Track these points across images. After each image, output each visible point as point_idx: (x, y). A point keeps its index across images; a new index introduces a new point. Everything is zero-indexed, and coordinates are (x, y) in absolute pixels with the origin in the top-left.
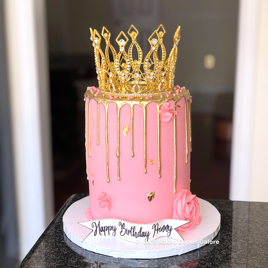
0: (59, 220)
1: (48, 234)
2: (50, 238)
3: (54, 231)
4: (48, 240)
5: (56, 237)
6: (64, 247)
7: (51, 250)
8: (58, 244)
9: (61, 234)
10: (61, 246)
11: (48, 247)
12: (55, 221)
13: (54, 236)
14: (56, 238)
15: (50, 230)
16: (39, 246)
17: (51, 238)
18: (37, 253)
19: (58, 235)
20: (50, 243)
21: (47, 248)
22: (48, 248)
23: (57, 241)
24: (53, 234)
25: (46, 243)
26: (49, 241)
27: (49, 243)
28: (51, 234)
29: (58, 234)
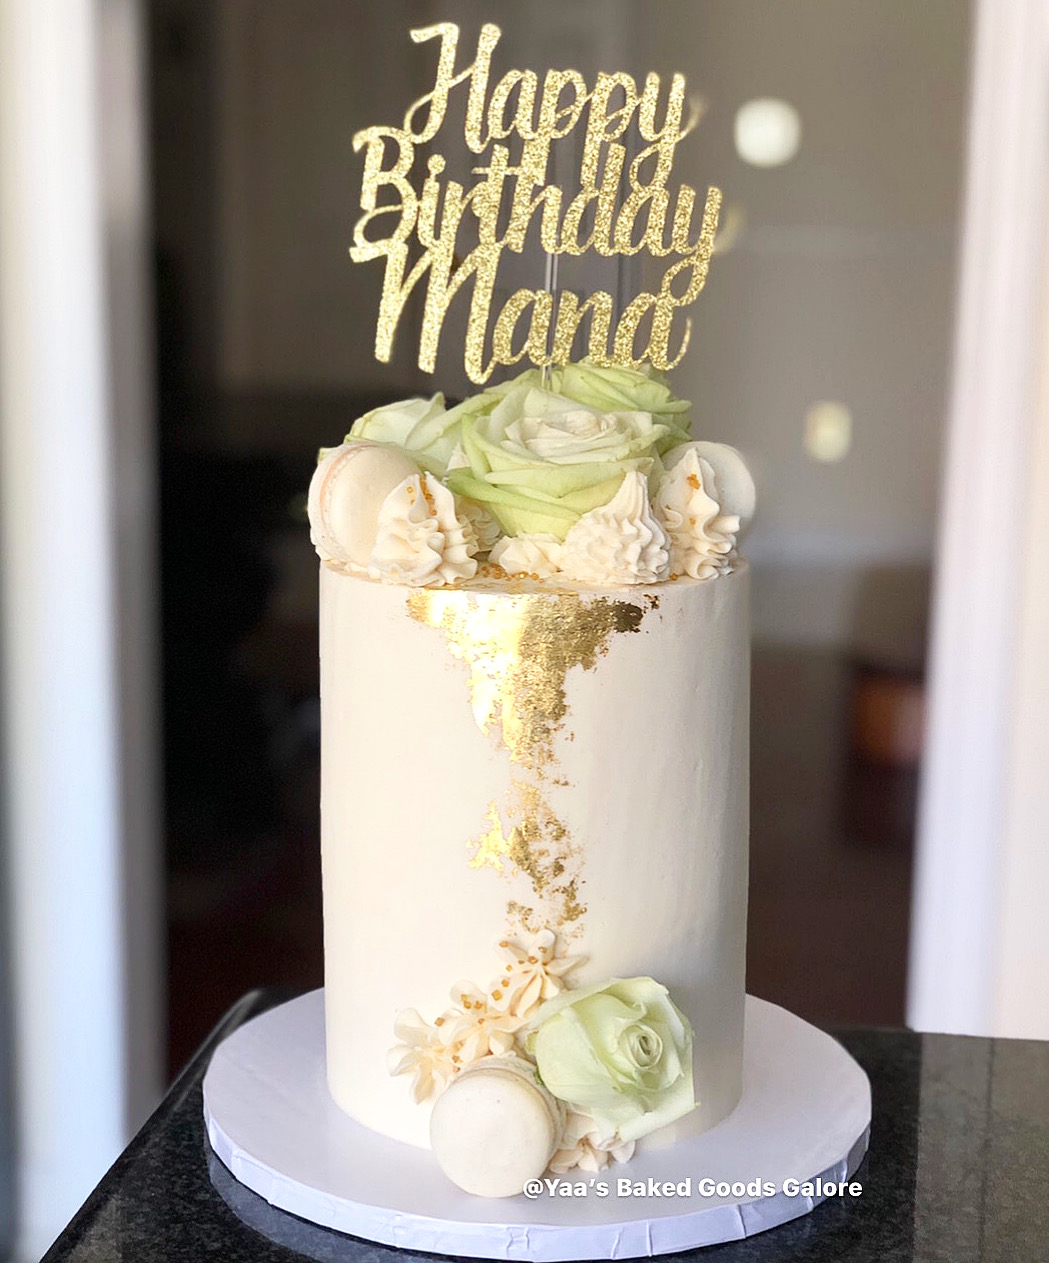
0: (190, 1100)
1: (144, 1160)
2: (149, 1182)
3: (168, 1151)
4: (142, 1188)
5: (176, 1175)
6: (206, 1222)
7: (154, 1233)
8: (180, 1207)
9: (195, 1164)
10: (195, 1217)
11: (141, 1220)
12: (174, 1102)
13: (166, 1171)
14: (175, 1182)
15: (150, 1144)
16: (104, 1214)
17: (153, 1180)
18: (90, 1244)
19: (180, 1167)
20: (150, 1200)
21: (132, 1225)
22: (137, 1224)
23: (176, 1195)
24: (164, 1163)
25: (133, 1200)
26: (146, 1194)
27: (144, 1201)
28: (152, 1163)
29: (182, 1163)
